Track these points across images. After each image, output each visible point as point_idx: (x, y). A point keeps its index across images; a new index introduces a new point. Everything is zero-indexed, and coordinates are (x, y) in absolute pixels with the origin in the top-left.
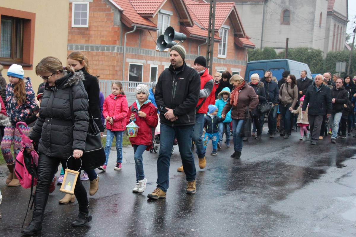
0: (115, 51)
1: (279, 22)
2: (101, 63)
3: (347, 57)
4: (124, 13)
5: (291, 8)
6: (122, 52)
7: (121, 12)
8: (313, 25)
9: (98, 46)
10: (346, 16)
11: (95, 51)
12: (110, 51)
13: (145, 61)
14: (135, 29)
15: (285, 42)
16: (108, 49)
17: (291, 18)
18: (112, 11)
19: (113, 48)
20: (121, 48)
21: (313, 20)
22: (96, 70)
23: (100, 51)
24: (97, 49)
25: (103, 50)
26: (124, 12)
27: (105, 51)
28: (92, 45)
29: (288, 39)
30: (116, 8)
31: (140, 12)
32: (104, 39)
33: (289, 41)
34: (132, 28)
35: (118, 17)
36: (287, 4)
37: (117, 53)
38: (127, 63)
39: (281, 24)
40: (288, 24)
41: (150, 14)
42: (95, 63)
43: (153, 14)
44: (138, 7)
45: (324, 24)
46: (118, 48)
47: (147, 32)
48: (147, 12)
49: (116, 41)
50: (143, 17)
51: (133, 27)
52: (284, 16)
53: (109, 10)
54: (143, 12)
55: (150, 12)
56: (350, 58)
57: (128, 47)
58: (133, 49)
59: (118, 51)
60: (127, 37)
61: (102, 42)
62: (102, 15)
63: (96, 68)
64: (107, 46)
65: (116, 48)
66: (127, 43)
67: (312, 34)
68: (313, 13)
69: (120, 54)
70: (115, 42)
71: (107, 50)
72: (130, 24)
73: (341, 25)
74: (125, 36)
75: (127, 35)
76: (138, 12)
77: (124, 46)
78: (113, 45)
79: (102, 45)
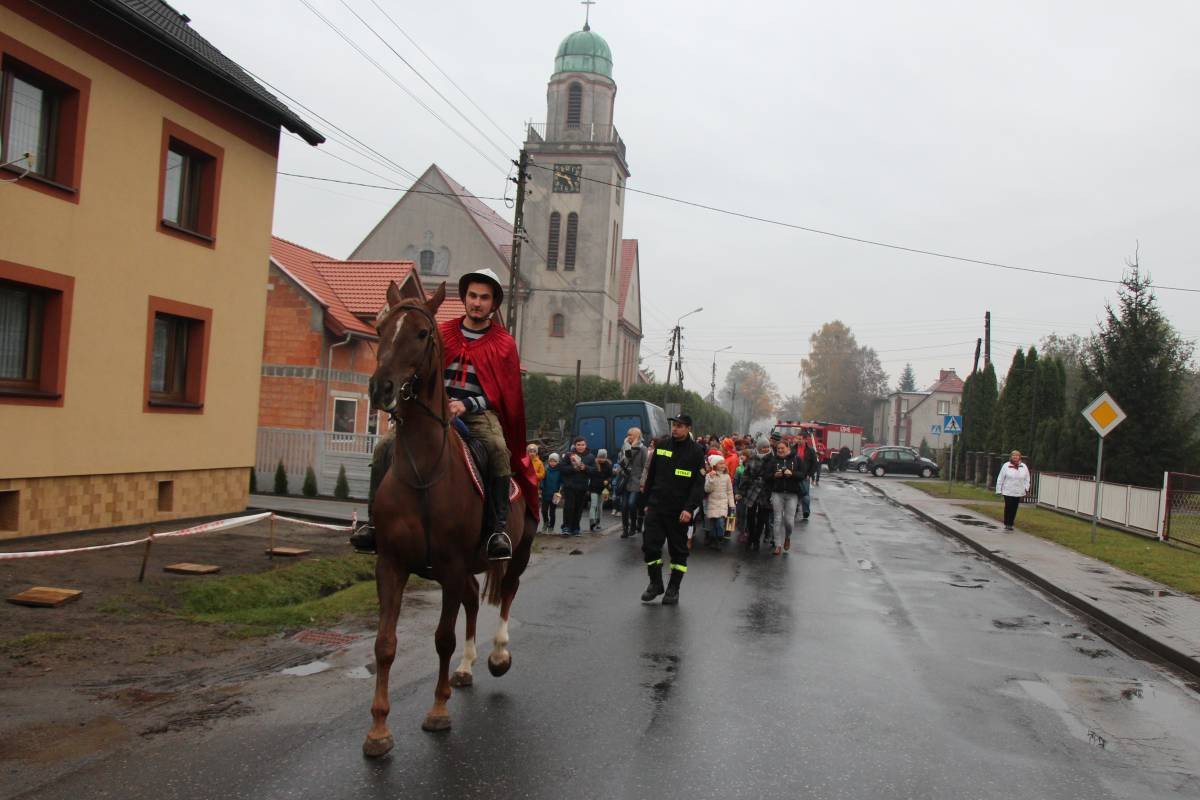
0: (313, 377)
1: (546, 334)
2: (286, 397)
3: (661, 393)
4: (331, 311)
5: (565, 312)
6: (324, 379)
7: (324, 308)
8: (600, 339)
9: (282, 366)
10: (638, 327)
11: (276, 376)
12: (304, 377)
13: (360, 394)
14: (348, 339)
15: (576, 365)
16: (300, 374)
17: (566, 328)
18: (309, 307)
19: (310, 372)
20: (322, 372)
21: (600, 332)
22: (277, 409)
23: (284, 376)
24: (280, 372)
25: (290, 373)
26: (330, 309)
27: (293, 377)
28: (271, 365)
29: (579, 362)
30: (317, 301)
31: (354, 310)
32: (291, 354)
33: (582, 366)
34: (343, 338)
35: (319, 318)
36: (560, 305)
37: (316, 381)
38: (332, 398)
39: (551, 336)
40: (562, 336)
41: (373, 313)
42: (274, 396)
43: (377, 314)
44: (349, 300)
45: (614, 340)
46: (318, 372)
47: (364, 343)
48: (366, 311)
49: (314, 359)
50: (359, 318)
51: (346, 336)
52: (554, 325)
53: (303, 304)
54: (358, 310)
55: (371, 311)
56: (666, 394)
57: (334, 370)
58: (341, 374)
59: (317, 376)
60: (334, 353)
61: (289, 360)
62: (290, 312)
63: (276, 405)
64: (299, 367)
65: (314, 372)
66: (333, 364)
67: (599, 354)
68: (600, 321)
69: (321, 382)
70: (312, 361)
71: (298, 375)
72: (341, 331)
73: (633, 342)
74: (331, 351)
75: (335, 349)
76: (351, 310)
77: (328, 367)
78: (309, 367)
79: (289, 366)
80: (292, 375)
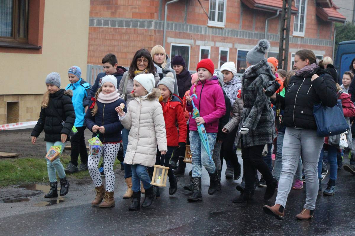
0: (153, 28)
2: (132, 44)
6: (162, 29)
9: (129, 20)
11: (124, 27)
12: (146, 28)
13: (193, 41)
16: (142, 25)
19: (150, 23)
20: (160, 23)
22: (125, 53)
23: (131, 27)
24: (128, 24)
25: (135, 25)
27: (138, 28)
28: (121, 19)
32: (137, 11)
37: (155, 31)
38: (168, 44)
42: (124, 43)
46: (156, 23)
47: (195, 1)
49: (153, 13)
57: (170, 22)
58: (176, 25)
59: (156, 27)
60: (168, 8)
61: (135, 15)
64: (141, 20)
65: (153, 23)
66: (168, 16)
69: (159, 31)
70: (152, 15)
71: (140, 27)
74: (166, 7)
75: (169, 5)
77: (164, 20)
78: (148, 20)
79: (134, 20)
80: (137, 26)
